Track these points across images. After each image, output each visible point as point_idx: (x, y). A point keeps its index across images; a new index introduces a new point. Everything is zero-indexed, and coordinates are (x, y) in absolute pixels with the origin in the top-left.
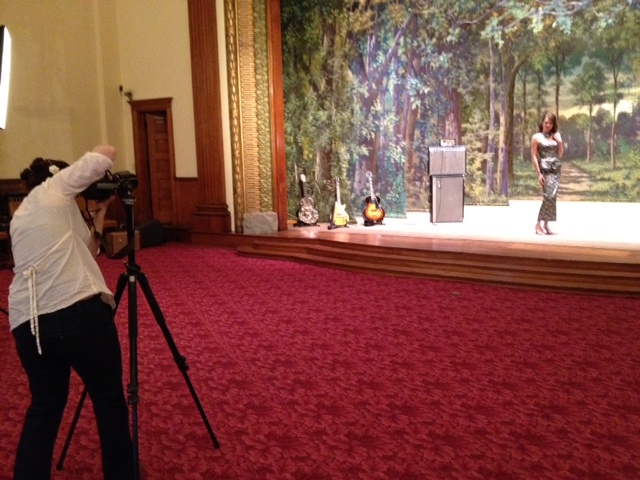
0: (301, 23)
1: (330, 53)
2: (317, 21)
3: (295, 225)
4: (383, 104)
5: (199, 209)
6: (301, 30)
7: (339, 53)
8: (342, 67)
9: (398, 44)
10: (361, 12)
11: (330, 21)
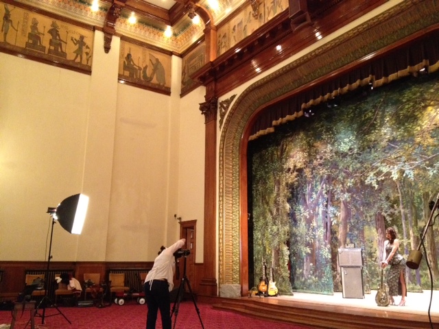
0: (265, 180)
1: (278, 195)
2: (272, 178)
3: (256, 294)
4: (317, 222)
5: (203, 281)
6: (265, 183)
7: (282, 194)
8: (283, 201)
9: (322, 188)
10: (292, 173)
11: (278, 178)
